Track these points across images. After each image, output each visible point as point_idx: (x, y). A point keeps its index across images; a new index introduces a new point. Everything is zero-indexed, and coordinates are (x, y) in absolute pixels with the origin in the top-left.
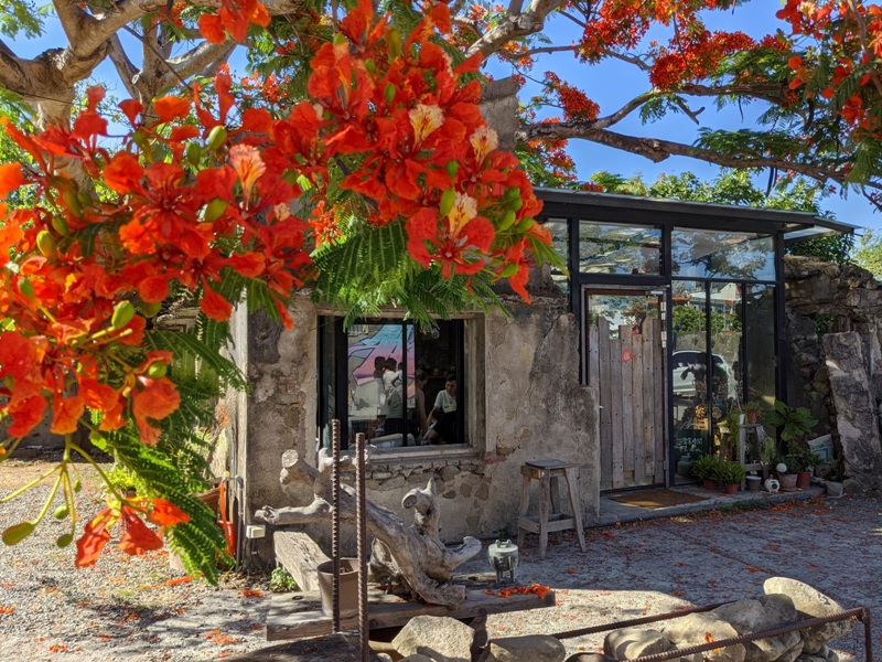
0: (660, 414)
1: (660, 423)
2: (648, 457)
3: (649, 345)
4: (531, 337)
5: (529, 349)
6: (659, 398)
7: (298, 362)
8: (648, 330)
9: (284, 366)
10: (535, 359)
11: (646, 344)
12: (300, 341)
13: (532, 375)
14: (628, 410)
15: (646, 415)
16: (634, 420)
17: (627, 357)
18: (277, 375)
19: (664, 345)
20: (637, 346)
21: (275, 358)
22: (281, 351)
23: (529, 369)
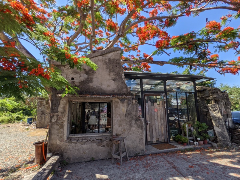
0: (165, 124)
1: (165, 126)
2: (163, 135)
4: (125, 106)
5: (124, 109)
6: (165, 120)
8: (161, 104)
9: (59, 114)
10: (126, 111)
11: (161, 107)
12: (64, 108)
13: (126, 115)
14: (157, 123)
16: (158, 126)
17: (156, 110)
18: (58, 116)
20: (158, 108)
21: (57, 112)
22: (59, 110)
23: (125, 114)
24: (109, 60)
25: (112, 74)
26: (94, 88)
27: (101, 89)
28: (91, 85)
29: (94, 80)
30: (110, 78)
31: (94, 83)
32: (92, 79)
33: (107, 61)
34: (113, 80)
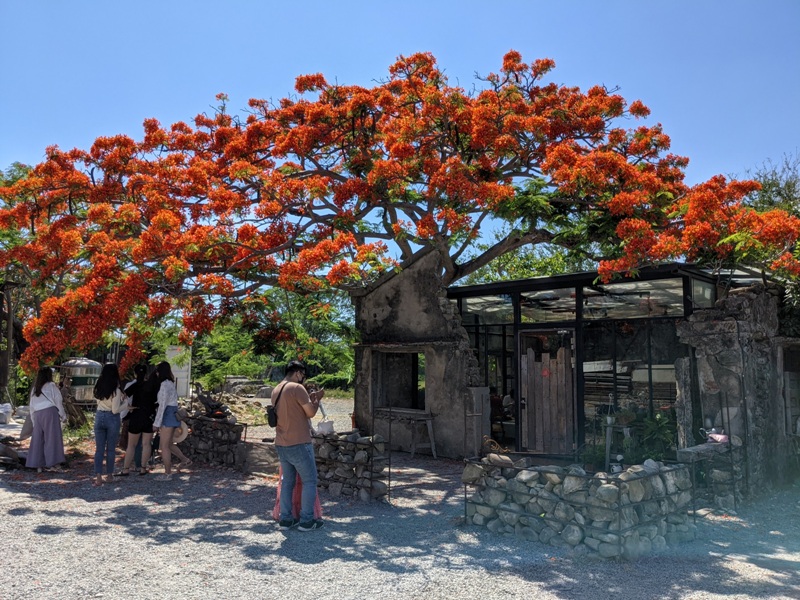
0: (571, 412)
1: (570, 418)
2: (561, 439)
3: (562, 366)
4: (444, 361)
5: (442, 367)
6: (569, 401)
7: (366, 370)
8: (561, 357)
9: (363, 372)
10: (445, 372)
11: (560, 366)
12: (367, 362)
13: (444, 380)
14: (546, 407)
15: (559, 411)
16: (551, 413)
17: (546, 373)
18: (361, 375)
19: (573, 366)
20: (553, 367)
21: (361, 369)
23: (442, 377)
24: (419, 272)
25: (423, 300)
26: (400, 329)
27: (409, 330)
28: (396, 323)
29: (400, 314)
30: (421, 308)
31: (399, 321)
32: (396, 312)
33: (416, 276)
34: (426, 311)
